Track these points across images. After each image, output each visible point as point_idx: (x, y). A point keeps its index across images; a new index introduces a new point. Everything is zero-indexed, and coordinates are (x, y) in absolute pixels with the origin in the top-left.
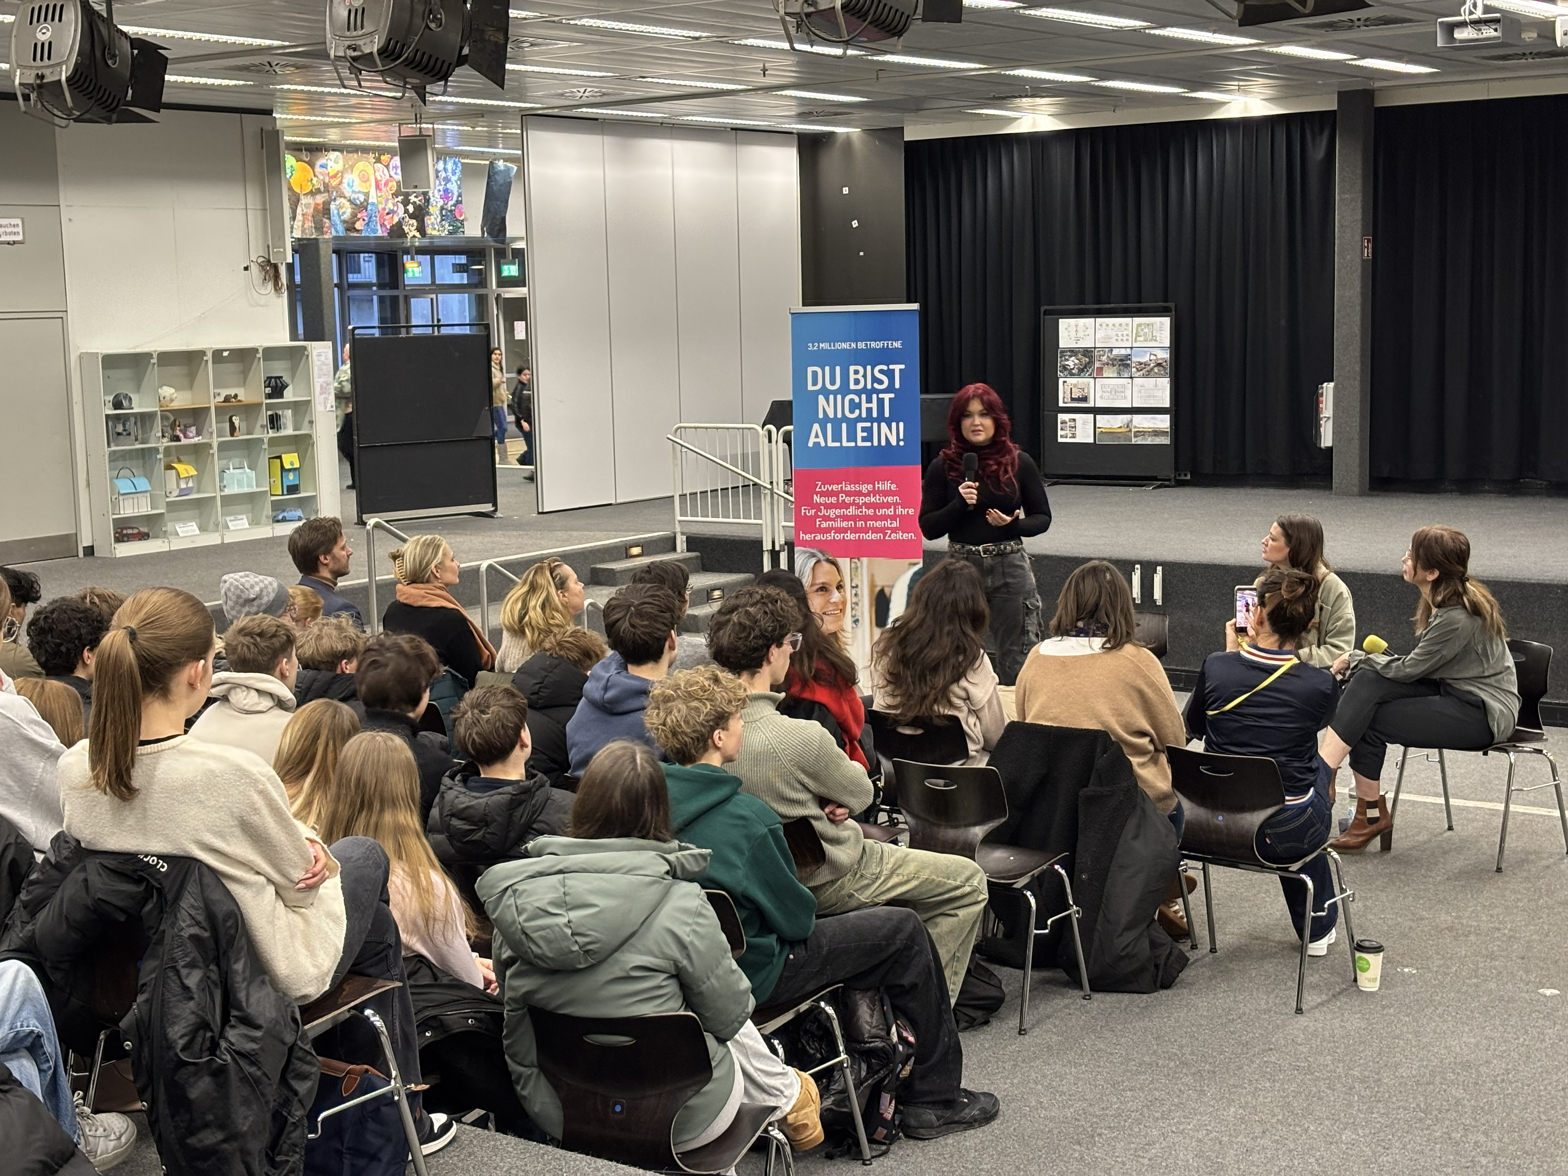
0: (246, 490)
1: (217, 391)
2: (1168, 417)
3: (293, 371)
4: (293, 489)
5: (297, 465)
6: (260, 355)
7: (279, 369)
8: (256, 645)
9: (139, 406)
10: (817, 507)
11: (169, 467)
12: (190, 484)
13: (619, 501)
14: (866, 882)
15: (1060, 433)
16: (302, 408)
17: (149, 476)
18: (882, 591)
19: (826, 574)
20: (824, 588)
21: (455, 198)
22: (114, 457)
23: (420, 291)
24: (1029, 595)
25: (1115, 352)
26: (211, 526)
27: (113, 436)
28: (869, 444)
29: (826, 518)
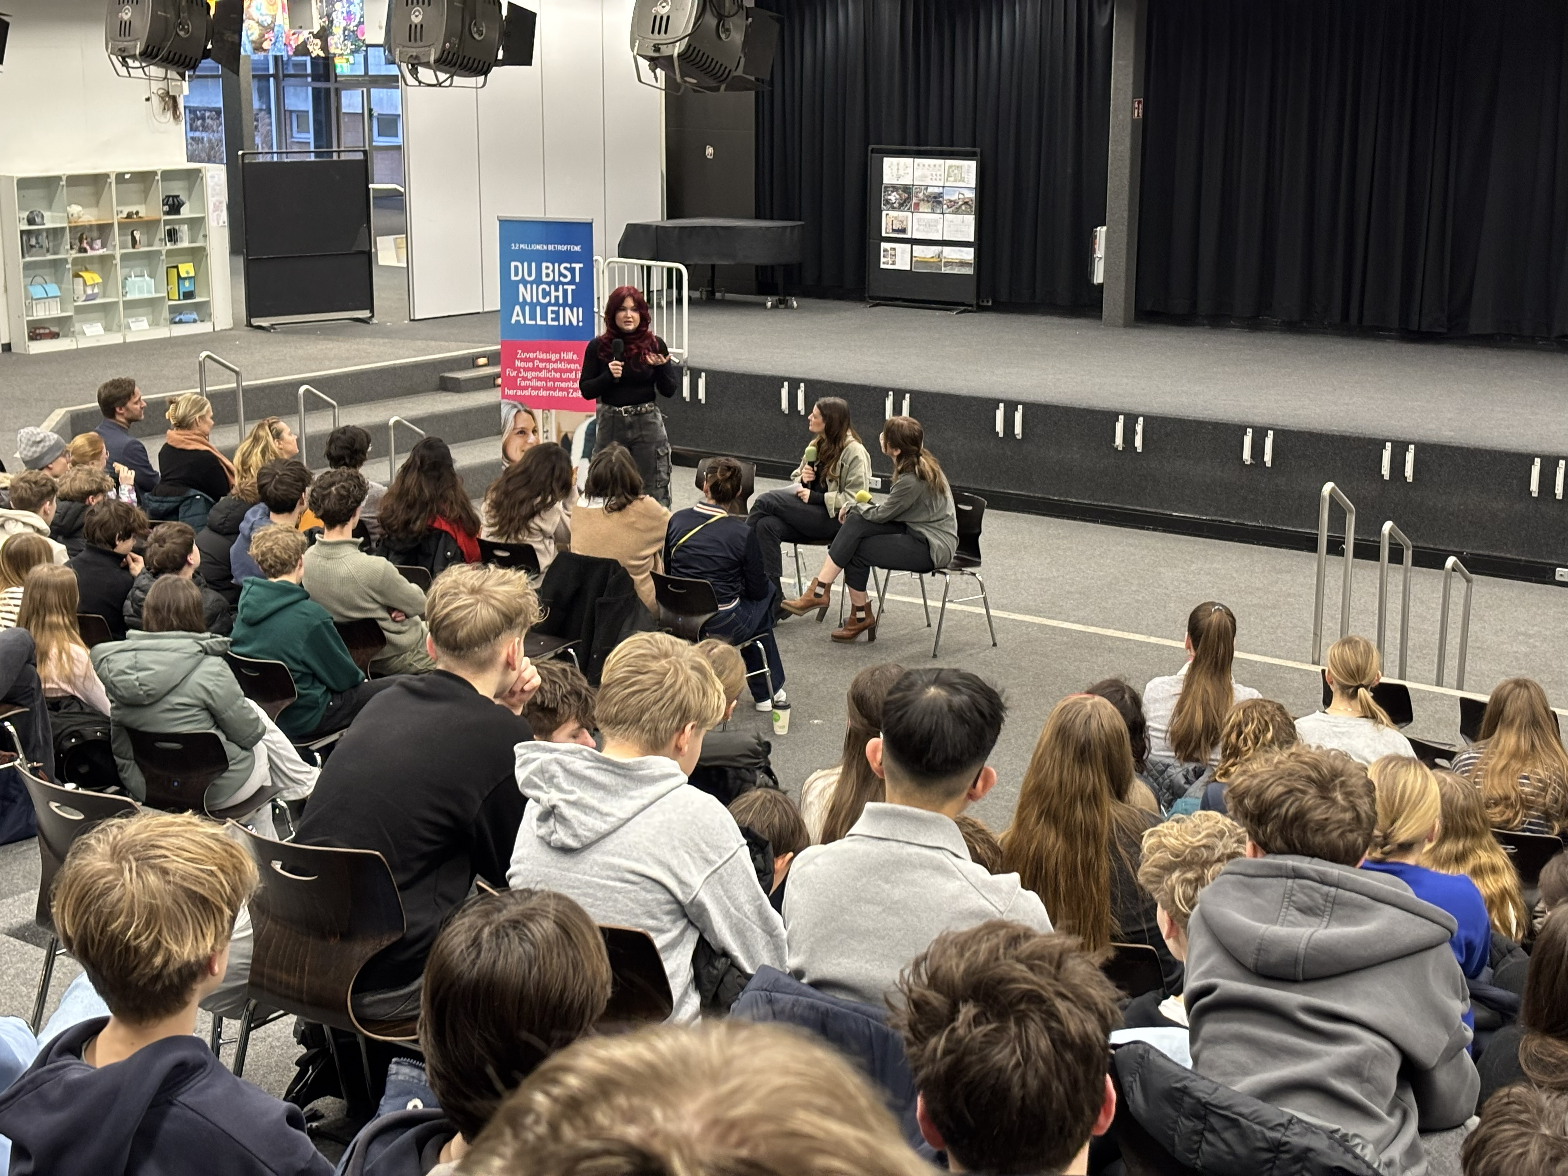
0: (146, 296)
1: (120, 209)
2: (972, 250)
3: (190, 190)
4: (189, 295)
5: (192, 274)
6: (158, 177)
7: (177, 189)
8: (31, 489)
9: (51, 220)
10: (518, 369)
11: (77, 275)
12: (96, 290)
13: (486, 310)
14: (421, 656)
15: (882, 260)
16: (197, 224)
17: (59, 282)
18: (566, 436)
19: (524, 421)
20: (523, 432)
21: (357, 20)
22: (27, 266)
23: (353, 82)
24: (661, 444)
25: (930, 190)
26: (115, 327)
27: (27, 248)
28: (556, 323)
29: (525, 379)
